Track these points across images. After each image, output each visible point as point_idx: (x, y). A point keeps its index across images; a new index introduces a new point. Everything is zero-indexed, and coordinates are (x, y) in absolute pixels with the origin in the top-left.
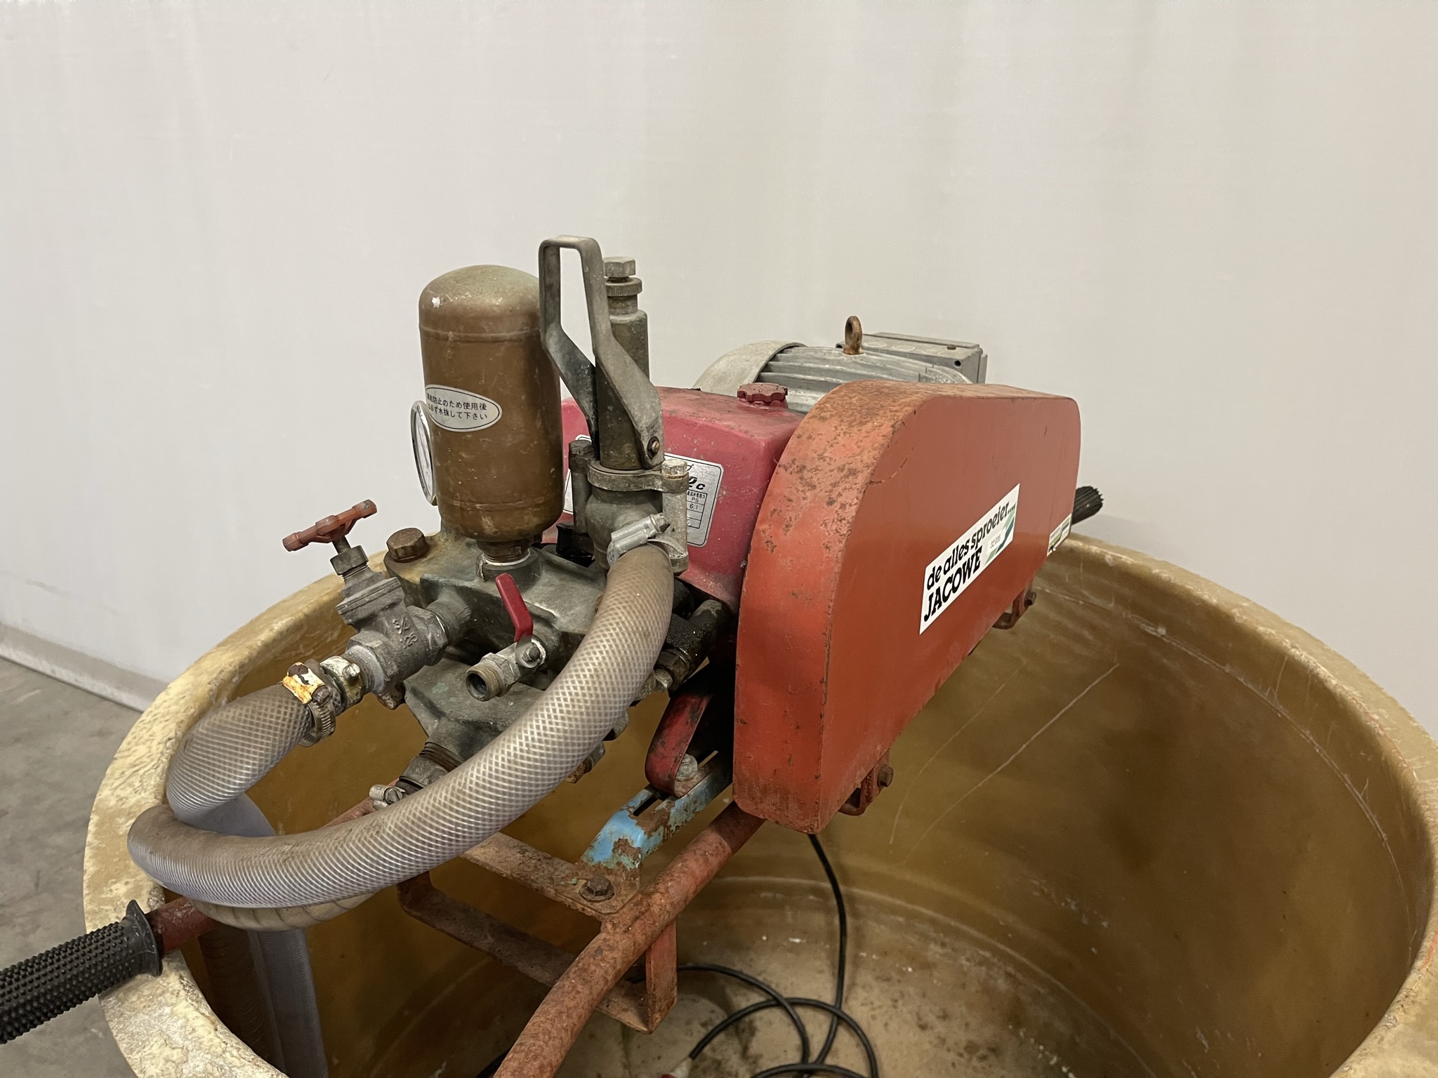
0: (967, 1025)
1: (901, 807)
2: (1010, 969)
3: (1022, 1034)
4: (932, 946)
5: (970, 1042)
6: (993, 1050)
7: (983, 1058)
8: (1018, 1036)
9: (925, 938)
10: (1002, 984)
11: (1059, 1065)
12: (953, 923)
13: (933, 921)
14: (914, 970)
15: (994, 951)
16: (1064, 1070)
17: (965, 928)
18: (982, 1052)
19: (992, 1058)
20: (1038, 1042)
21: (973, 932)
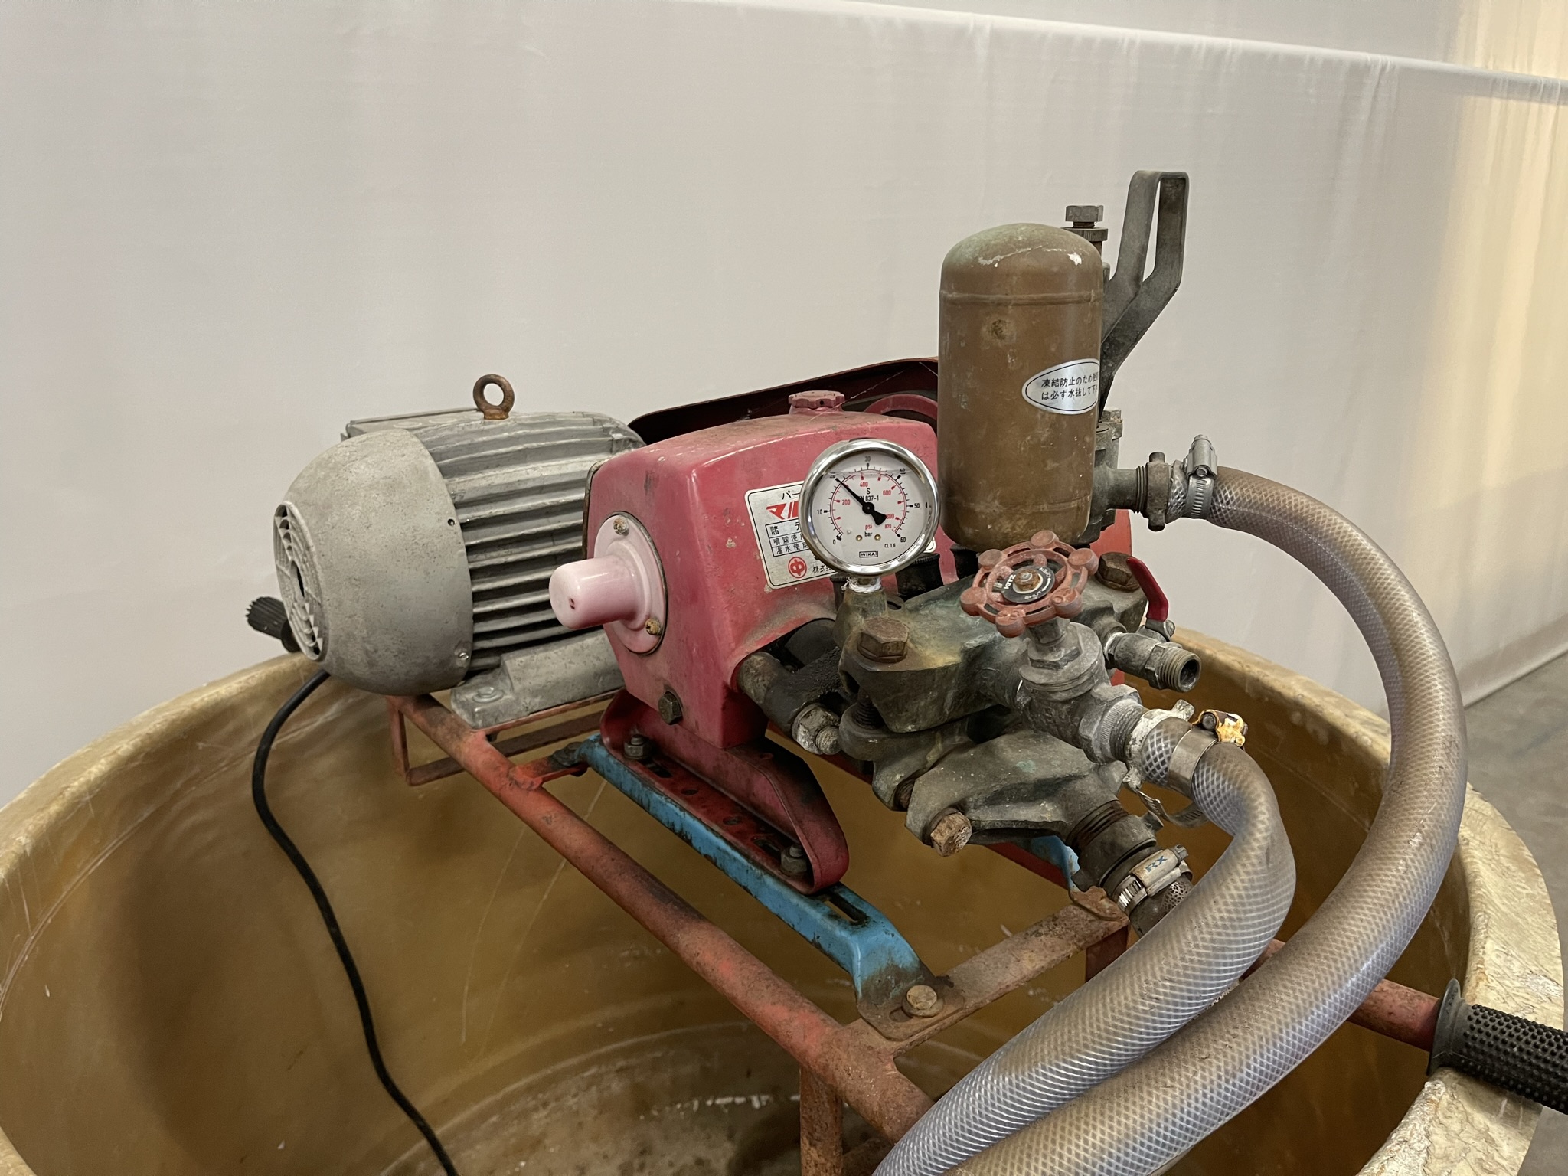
0: (605, 1157)
1: (467, 988)
2: (621, 1063)
3: (655, 1113)
4: (536, 1116)
5: (620, 1166)
6: (643, 1153)
7: (642, 1167)
8: (653, 1118)
9: (525, 1114)
10: (616, 1086)
11: (702, 1104)
12: (549, 1072)
13: (530, 1089)
14: (526, 1160)
15: (598, 1060)
16: (709, 1103)
17: (560, 1066)
18: (636, 1164)
19: (648, 1160)
20: (673, 1104)
21: (573, 1061)
